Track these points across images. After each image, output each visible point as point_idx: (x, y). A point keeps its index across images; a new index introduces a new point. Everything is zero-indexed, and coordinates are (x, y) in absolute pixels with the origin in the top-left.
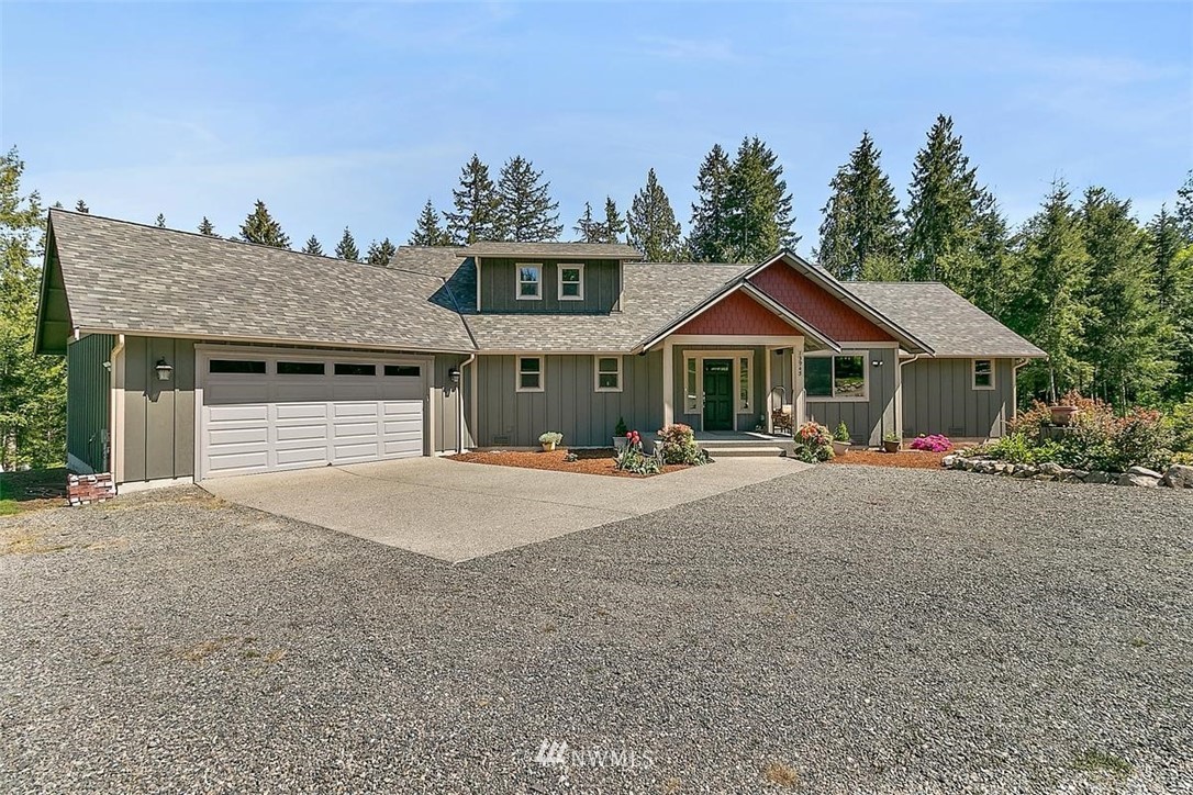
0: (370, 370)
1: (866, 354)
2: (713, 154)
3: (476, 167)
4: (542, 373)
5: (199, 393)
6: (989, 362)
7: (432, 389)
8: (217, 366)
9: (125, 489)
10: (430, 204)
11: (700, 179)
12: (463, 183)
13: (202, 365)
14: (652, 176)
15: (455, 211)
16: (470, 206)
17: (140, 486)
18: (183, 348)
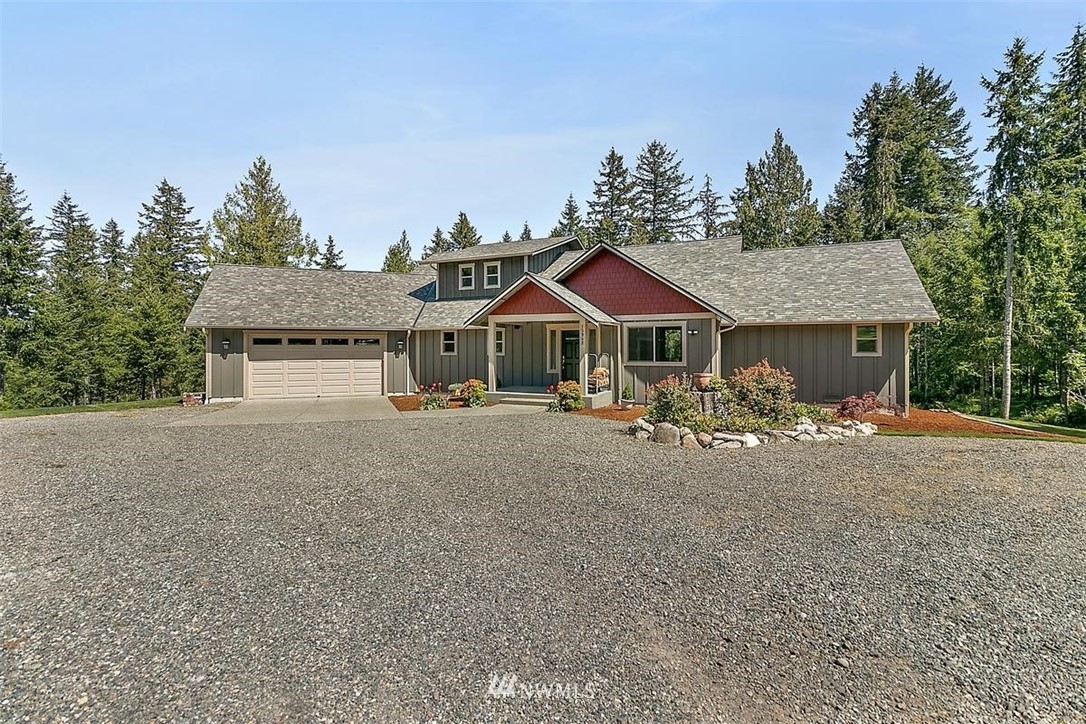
0: (345, 342)
1: (684, 325)
2: (871, 95)
3: (614, 160)
4: (455, 342)
5: (245, 355)
6: (875, 327)
7: (385, 353)
8: (257, 342)
9: (213, 401)
10: (571, 197)
11: (856, 124)
12: (602, 174)
13: (247, 341)
14: (779, 137)
15: (595, 198)
16: (607, 193)
17: (219, 400)
18: (238, 333)
